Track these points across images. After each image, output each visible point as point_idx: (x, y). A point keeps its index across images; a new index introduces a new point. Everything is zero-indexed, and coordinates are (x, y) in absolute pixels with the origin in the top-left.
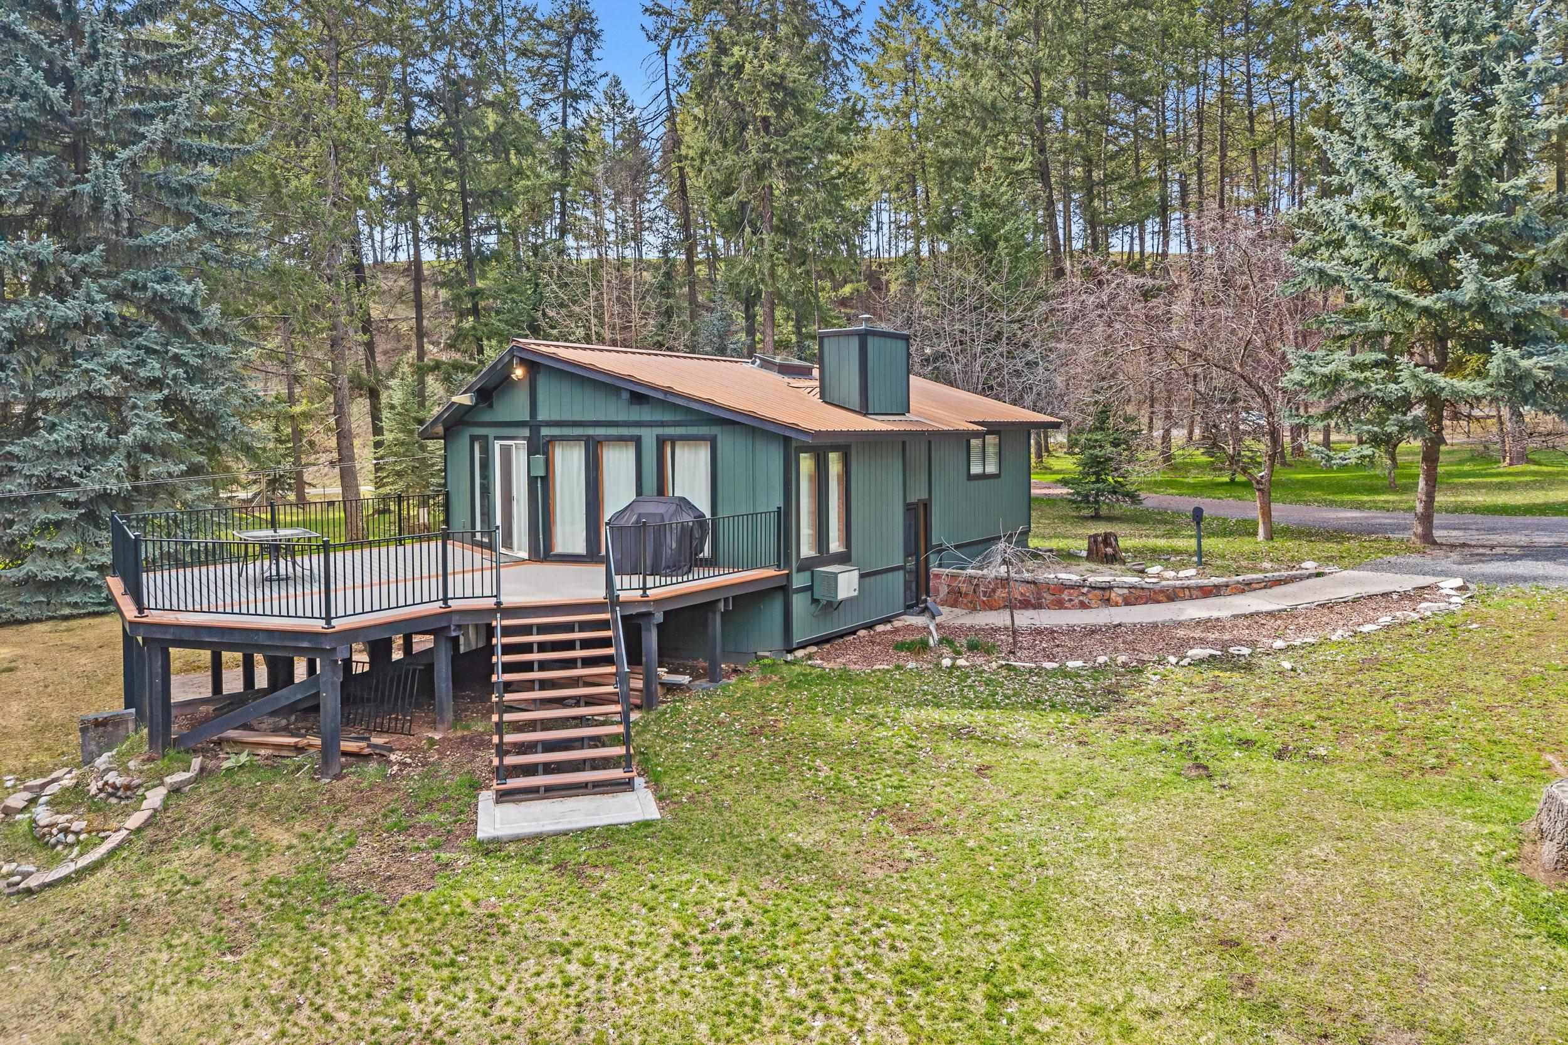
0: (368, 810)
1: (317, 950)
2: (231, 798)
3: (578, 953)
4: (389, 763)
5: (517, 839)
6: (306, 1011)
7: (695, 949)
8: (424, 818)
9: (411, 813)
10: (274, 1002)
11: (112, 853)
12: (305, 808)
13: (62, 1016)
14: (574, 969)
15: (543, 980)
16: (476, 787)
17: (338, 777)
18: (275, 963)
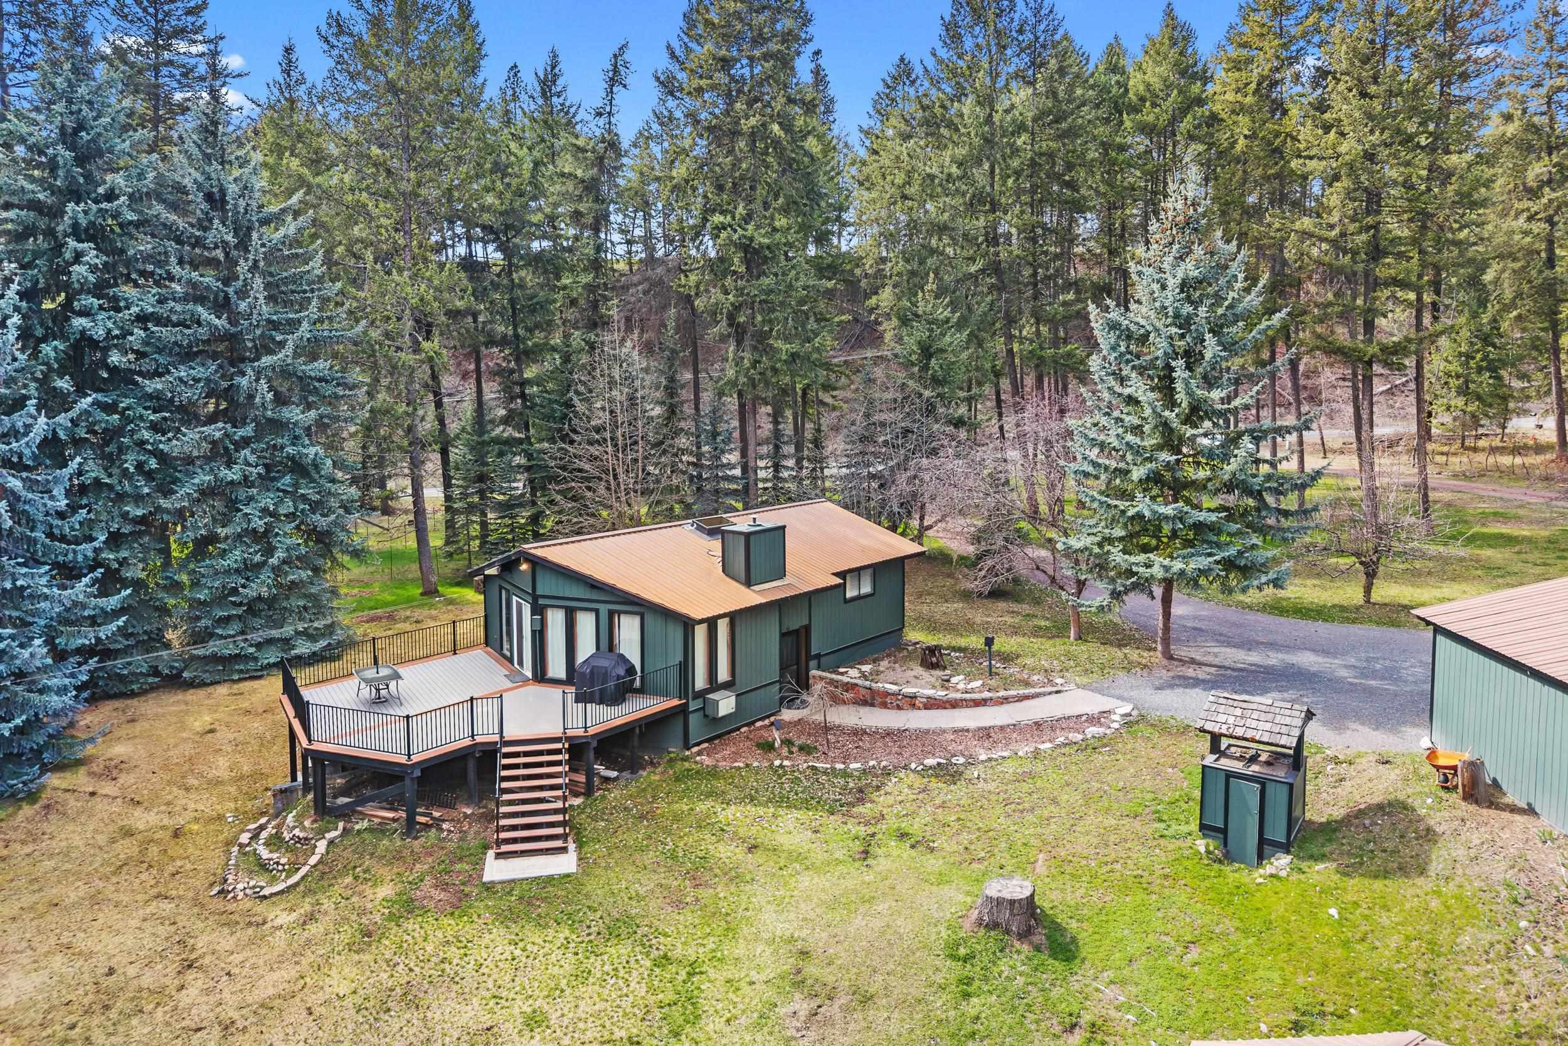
0: (430, 860)
1: (406, 937)
2: (360, 849)
3: (521, 945)
4: (442, 830)
5: (502, 882)
6: (402, 966)
7: (572, 945)
8: (458, 867)
9: (452, 863)
10: (388, 961)
11: (303, 878)
12: (398, 857)
13: (297, 963)
14: (518, 952)
15: (503, 957)
16: (486, 847)
17: (416, 838)
18: (387, 942)
